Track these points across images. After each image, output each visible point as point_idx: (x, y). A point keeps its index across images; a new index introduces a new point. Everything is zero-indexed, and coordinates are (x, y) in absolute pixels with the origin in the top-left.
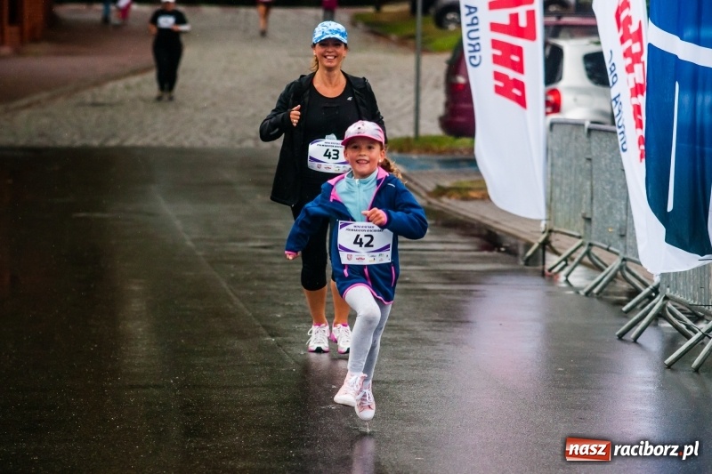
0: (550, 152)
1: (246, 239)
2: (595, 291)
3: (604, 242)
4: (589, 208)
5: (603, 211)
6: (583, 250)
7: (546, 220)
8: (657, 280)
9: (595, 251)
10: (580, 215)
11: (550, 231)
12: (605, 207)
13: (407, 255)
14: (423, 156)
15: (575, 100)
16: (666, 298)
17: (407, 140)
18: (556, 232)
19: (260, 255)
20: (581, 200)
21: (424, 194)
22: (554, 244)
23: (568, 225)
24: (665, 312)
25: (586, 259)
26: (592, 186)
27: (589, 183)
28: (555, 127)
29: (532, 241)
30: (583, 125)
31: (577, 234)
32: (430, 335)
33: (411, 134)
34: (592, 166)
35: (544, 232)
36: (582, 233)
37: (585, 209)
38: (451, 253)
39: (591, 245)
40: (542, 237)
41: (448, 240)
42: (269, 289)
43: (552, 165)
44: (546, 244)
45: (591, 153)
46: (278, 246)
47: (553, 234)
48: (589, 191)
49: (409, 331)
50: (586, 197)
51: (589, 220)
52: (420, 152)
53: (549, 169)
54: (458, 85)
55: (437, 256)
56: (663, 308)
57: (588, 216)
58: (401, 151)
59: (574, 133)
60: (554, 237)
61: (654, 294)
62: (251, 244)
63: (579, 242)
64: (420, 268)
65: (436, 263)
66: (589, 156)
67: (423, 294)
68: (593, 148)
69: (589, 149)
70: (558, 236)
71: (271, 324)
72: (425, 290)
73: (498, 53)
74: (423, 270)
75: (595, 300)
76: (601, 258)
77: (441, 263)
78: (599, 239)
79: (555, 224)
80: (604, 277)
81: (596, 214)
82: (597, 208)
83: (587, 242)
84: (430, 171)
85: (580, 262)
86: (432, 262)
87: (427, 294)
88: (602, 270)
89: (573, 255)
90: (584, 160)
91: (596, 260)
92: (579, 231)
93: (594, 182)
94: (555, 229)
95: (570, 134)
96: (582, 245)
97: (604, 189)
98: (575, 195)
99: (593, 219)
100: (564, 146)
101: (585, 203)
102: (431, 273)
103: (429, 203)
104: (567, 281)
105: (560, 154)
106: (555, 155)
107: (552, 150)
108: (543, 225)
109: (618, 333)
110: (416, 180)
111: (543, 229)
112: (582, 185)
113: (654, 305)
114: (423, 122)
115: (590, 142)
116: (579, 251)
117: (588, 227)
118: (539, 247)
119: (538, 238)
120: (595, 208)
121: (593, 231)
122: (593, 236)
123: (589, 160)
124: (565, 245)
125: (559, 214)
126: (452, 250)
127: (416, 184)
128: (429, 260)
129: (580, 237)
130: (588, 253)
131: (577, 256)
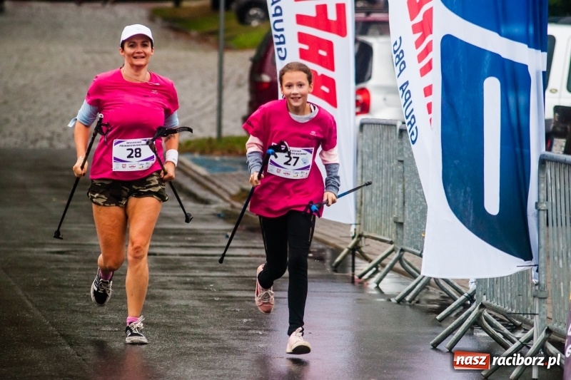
0: (360, 153)
1: (43, 245)
2: (408, 298)
3: (416, 247)
4: (401, 212)
5: (415, 216)
6: (395, 256)
7: (356, 224)
8: (472, 287)
9: (407, 256)
10: (391, 219)
11: (360, 236)
12: (417, 211)
13: (211, 261)
14: (226, 158)
15: (385, 99)
16: (482, 306)
17: (210, 140)
18: (366, 237)
19: (58, 261)
20: (392, 203)
21: (227, 198)
22: (363, 250)
23: (378, 229)
24: (482, 320)
25: (398, 265)
26: (404, 189)
27: (400, 186)
28: (365, 127)
29: (342, 246)
30: (395, 126)
31: (389, 240)
32: (236, 343)
33: (214, 135)
34: (403, 168)
35: (353, 237)
36: (394, 239)
37: (397, 213)
38: (257, 258)
39: (402, 250)
40: (352, 242)
41: (253, 245)
42: (67, 296)
43: (362, 167)
44: (355, 251)
45: (402, 155)
46: (76, 251)
47: (363, 238)
48: (401, 195)
49: (214, 340)
50: (398, 201)
51: (401, 225)
52: (223, 154)
53: (359, 171)
54: (262, 83)
55: (243, 262)
56: (479, 316)
57: (400, 220)
58: (202, 152)
59: (385, 134)
60: (363, 242)
61: (469, 302)
62: (48, 249)
63: (391, 247)
64: (225, 274)
65: (241, 268)
66: (401, 159)
67: (229, 301)
68: (405, 150)
69: (401, 151)
70: (369, 241)
71: (69, 332)
72: (232, 297)
73: (306, 47)
74: (228, 277)
75: (408, 307)
76: (413, 264)
77: (246, 269)
78: (411, 244)
79: (365, 228)
80: (417, 284)
81: (408, 219)
82: (410, 213)
83: (400, 248)
84: (234, 173)
85: (392, 268)
86: (237, 268)
87: (232, 301)
88: (415, 277)
89: (384, 262)
90: (395, 162)
91: (407, 266)
92: (389, 236)
93: (406, 186)
94: (365, 234)
95: (381, 135)
96: (393, 250)
97: (417, 192)
98: (386, 199)
99: (405, 224)
100: (375, 146)
101: (397, 206)
102: (237, 279)
103: (233, 206)
104: (378, 288)
105: (371, 156)
106: (365, 157)
107: (362, 152)
108: (352, 230)
109: (432, 342)
110: (218, 182)
111: (353, 234)
112: (393, 188)
113: (470, 313)
114: (225, 122)
115: (402, 144)
116: (389, 257)
117: (400, 232)
118: (348, 253)
119: (348, 244)
120: (407, 212)
121: (405, 236)
122: (405, 241)
123: (402, 161)
124: (376, 250)
125: (370, 218)
126: (257, 256)
127: (219, 187)
128: (234, 266)
129: (391, 243)
130: (400, 259)
131: (388, 262)
